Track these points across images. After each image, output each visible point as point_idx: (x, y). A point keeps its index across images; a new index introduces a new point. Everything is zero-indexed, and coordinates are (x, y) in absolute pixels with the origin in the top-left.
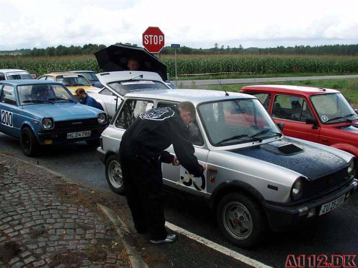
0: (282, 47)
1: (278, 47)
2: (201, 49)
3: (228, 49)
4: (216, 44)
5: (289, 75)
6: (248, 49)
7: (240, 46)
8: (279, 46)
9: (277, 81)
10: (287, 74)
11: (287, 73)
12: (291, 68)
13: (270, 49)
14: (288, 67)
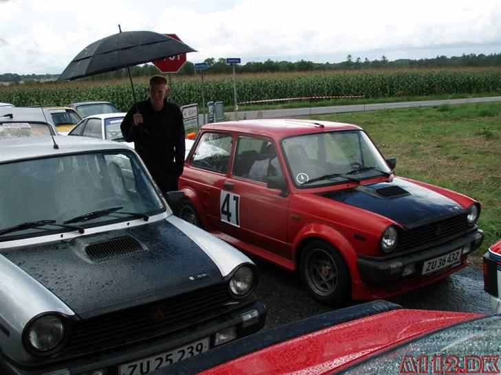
0: (443, 58)
1: (438, 58)
2: (328, 63)
3: (367, 63)
4: (349, 56)
5: (429, 97)
6: (395, 61)
7: (384, 57)
8: (440, 57)
9: (397, 107)
10: (425, 97)
11: (427, 95)
12: (433, 87)
13: (427, 60)
14: (427, 85)
